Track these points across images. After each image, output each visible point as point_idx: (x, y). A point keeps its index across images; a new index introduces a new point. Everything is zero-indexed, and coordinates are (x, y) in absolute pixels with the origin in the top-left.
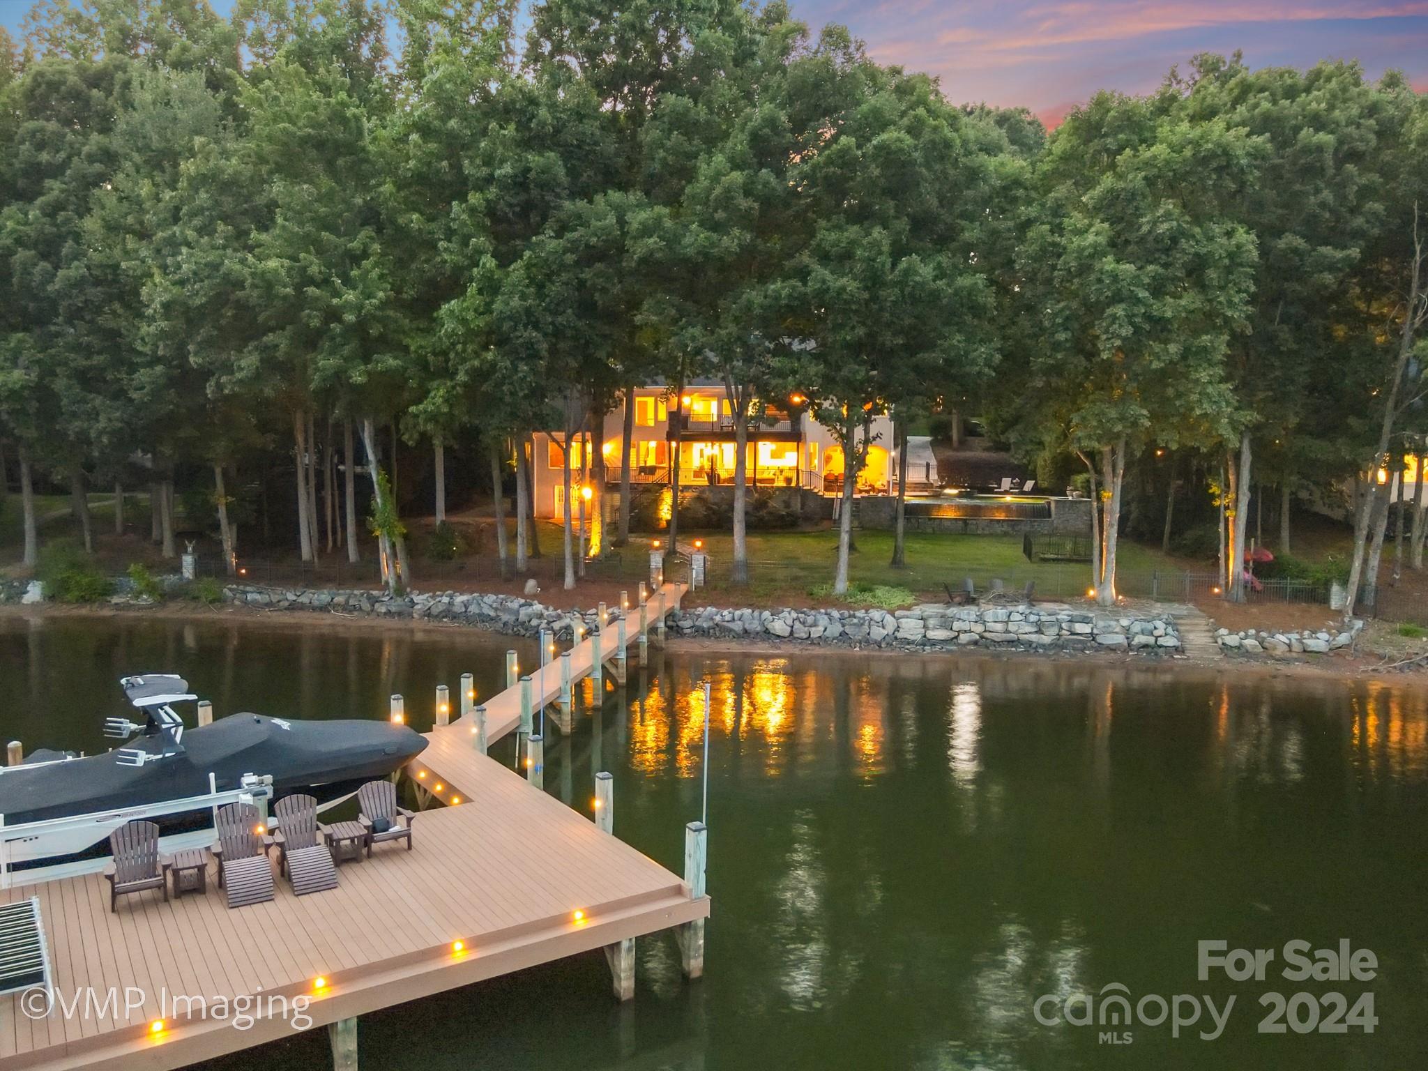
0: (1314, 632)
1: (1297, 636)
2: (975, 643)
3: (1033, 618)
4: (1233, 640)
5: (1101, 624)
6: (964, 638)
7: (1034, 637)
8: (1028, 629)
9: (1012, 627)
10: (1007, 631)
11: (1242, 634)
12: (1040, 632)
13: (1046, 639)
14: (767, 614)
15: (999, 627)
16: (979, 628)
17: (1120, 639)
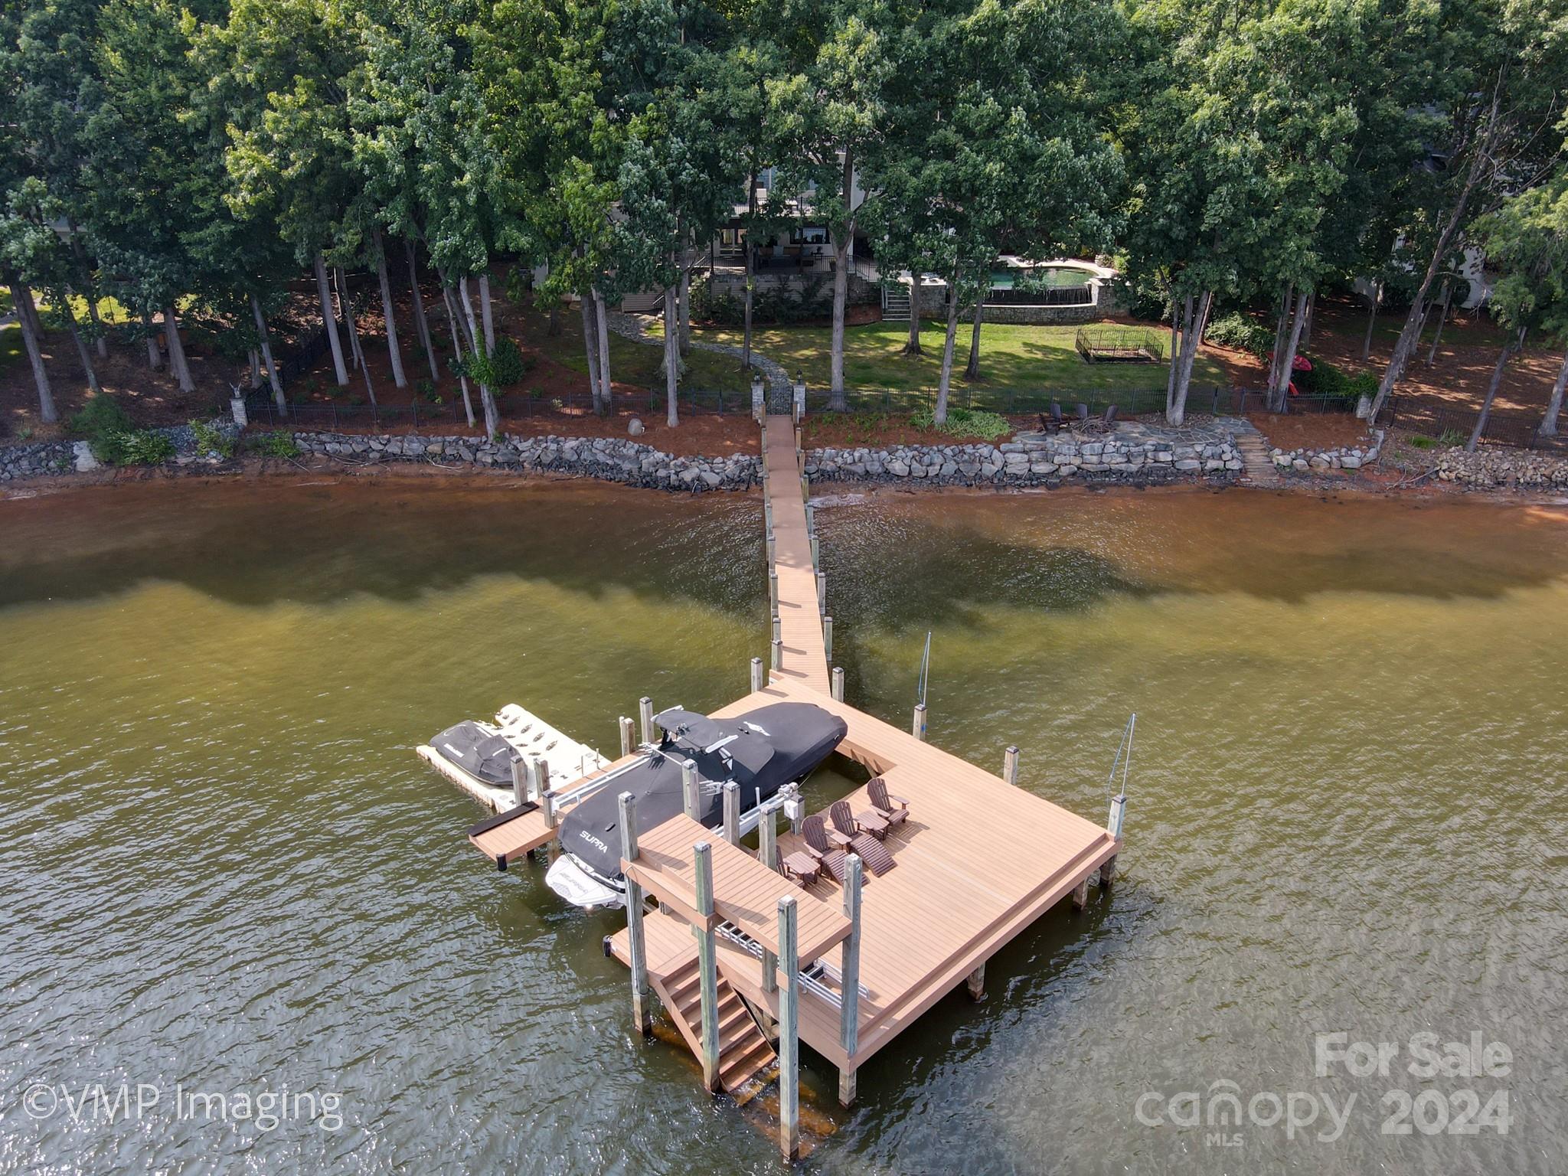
0: (1349, 449)
1: (1336, 454)
2: (1074, 474)
3: (1124, 450)
4: (1284, 460)
5: (1179, 451)
6: (1064, 471)
7: (1123, 467)
8: (1119, 460)
9: (1105, 458)
10: (1101, 463)
11: (1293, 454)
12: (1129, 461)
13: (1134, 467)
14: (884, 454)
15: (1095, 459)
16: (1077, 461)
17: (1195, 464)
